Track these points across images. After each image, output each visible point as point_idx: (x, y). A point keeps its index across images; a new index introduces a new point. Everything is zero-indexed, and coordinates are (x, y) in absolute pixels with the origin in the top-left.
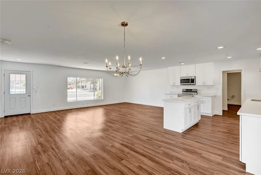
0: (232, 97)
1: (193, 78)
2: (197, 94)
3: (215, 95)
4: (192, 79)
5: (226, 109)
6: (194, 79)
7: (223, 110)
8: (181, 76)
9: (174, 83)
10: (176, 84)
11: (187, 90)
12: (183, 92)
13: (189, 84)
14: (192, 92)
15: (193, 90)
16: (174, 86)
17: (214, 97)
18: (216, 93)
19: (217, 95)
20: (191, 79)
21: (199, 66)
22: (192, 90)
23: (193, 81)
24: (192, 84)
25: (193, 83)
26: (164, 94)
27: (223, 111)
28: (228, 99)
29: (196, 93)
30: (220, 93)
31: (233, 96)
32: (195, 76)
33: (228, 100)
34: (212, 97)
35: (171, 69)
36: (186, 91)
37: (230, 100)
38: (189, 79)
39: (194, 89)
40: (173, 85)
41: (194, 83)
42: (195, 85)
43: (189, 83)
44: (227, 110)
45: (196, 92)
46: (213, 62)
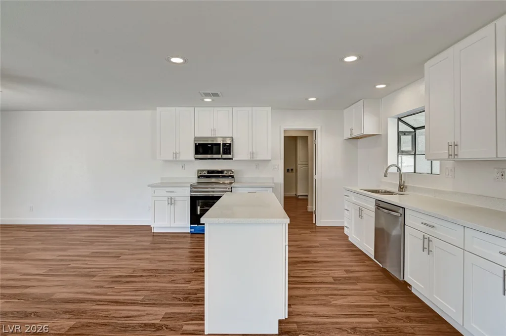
1: (229, 142)
2: (234, 182)
4: (225, 144)
6: (230, 144)
8: (197, 136)
9: (176, 154)
10: (182, 157)
11: (209, 172)
12: (199, 179)
13: (219, 156)
14: (224, 177)
15: (225, 172)
16: (176, 161)
18: (273, 178)
20: (223, 144)
21: (242, 113)
22: (222, 172)
23: (227, 149)
24: (224, 156)
25: (228, 154)
26: (149, 186)
29: (233, 180)
32: (231, 136)
34: (272, 188)
35: (165, 113)
36: (206, 174)
39: (228, 171)
40: (171, 159)
41: (230, 154)
42: (231, 159)
43: (220, 154)
45: (232, 177)
46: (270, 108)
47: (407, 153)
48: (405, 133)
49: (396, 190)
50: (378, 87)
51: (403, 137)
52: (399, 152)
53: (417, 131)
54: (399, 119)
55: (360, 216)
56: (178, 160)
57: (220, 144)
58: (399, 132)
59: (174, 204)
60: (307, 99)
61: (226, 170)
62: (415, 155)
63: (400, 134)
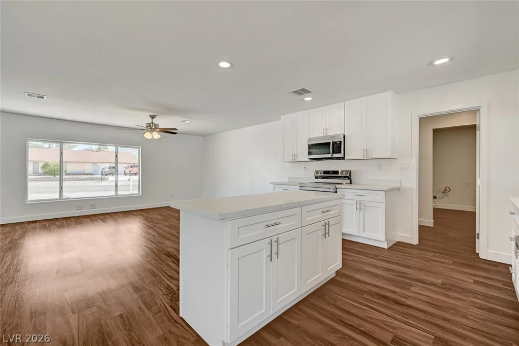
0: (444, 192)
1: (339, 139)
2: (351, 183)
3: (398, 185)
4: (336, 142)
5: (430, 222)
6: (341, 142)
7: (422, 224)
8: (310, 137)
9: (294, 155)
10: (299, 158)
11: (325, 172)
12: (316, 178)
13: (330, 156)
14: (340, 177)
16: (294, 162)
17: (393, 192)
18: (401, 181)
19: (404, 185)
20: (333, 142)
22: (337, 172)
23: (338, 147)
24: (336, 155)
25: (338, 153)
26: (270, 183)
27: (421, 228)
28: (435, 195)
29: (348, 181)
30: (411, 181)
31: (448, 189)
32: (343, 133)
33: (435, 197)
34: (386, 191)
36: (322, 175)
37: (440, 198)
38: (329, 143)
39: (342, 171)
40: (291, 160)
41: (340, 153)
42: (343, 158)
43: (330, 153)
44: (432, 225)
45: (349, 178)
56: (296, 161)
61: (340, 171)
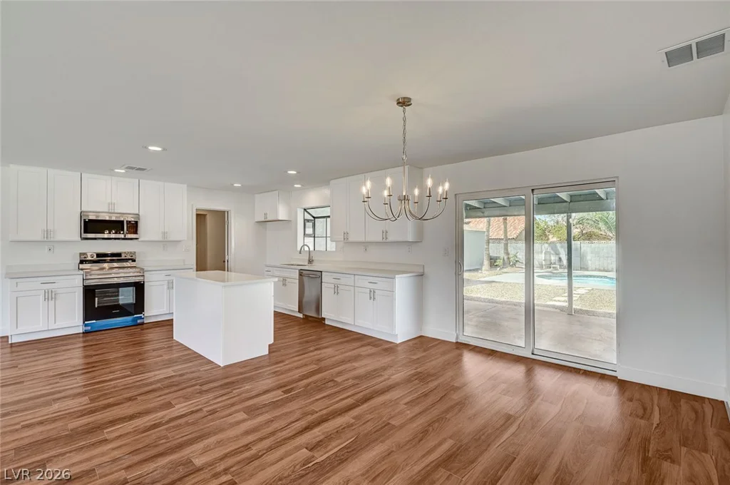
4: (130, 222)
6: (136, 222)
9: (48, 232)
11: (98, 255)
12: (82, 265)
13: (121, 236)
14: (120, 260)
15: (124, 255)
16: (48, 241)
19: (187, 263)
20: (127, 221)
22: (119, 255)
23: (134, 227)
24: (129, 236)
32: (137, 212)
36: (94, 258)
39: (128, 253)
40: (40, 238)
41: (136, 233)
42: (138, 239)
45: (134, 261)
46: (186, 185)
47: (309, 236)
48: (308, 221)
49: (306, 263)
50: (296, 186)
51: (307, 224)
52: (304, 234)
53: (316, 220)
54: (305, 210)
55: (284, 285)
56: (52, 240)
57: (123, 221)
58: (304, 220)
59: (55, 298)
60: (233, 185)
61: (125, 253)
62: (314, 237)
63: (306, 221)
